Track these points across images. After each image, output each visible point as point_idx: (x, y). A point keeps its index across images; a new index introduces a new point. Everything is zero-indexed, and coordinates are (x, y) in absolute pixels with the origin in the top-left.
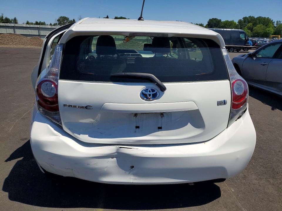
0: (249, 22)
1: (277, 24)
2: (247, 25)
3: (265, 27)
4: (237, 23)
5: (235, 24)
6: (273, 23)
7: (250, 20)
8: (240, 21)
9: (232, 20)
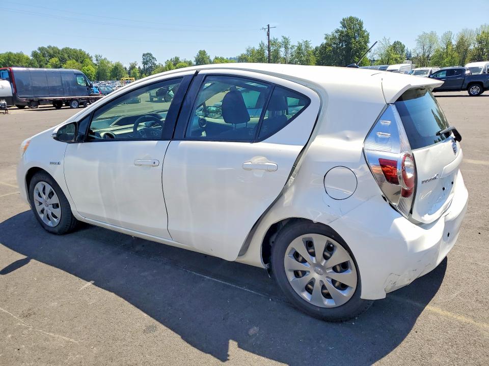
0: (51, 56)
1: (97, 60)
2: (51, 61)
3: (81, 64)
4: (31, 58)
5: (28, 59)
6: (90, 58)
7: (51, 52)
8: (35, 55)
9: (19, 52)
